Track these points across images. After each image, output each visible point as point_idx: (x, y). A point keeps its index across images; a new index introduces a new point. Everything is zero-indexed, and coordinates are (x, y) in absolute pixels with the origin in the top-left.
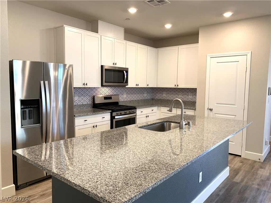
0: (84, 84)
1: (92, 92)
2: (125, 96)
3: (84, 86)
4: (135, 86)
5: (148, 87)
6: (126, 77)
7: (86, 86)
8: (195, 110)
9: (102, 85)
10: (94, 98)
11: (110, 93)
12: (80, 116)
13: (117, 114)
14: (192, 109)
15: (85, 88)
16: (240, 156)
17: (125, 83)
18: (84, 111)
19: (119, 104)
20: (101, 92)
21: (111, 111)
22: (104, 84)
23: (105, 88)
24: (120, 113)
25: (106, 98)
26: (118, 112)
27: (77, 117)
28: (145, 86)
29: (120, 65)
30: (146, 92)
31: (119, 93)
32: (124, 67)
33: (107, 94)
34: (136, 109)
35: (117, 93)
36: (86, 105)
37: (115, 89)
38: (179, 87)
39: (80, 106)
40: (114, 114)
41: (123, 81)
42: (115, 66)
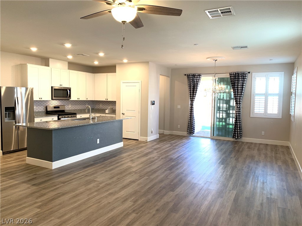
0: (40, 98)
1: (45, 103)
2: (70, 106)
3: (40, 100)
4: (77, 100)
5: (87, 100)
6: (69, 93)
7: (41, 100)
8: (115, 114)
9: (52, 99)
10: (46, 108)
11: (58, 104)
12: (38, 117)
13: (62, 117)
14: (114, 114)
15: (40, 101)
16: (138, 140)
17: (69, 97)
18: (40, 115)
19: (65, 112)
20: (52, 103)
21: (58, 115)
22: (54, 98)
23: (55, 101)
24: (64, 117)
25: (55, 107)
26: (62, 116)
27: (36, 118)
28: (85, 99)
29: (65, 85)
30: (87, 104)
31: (65, 104)
32: (68, 87)
33: (56, 105)
34: (76, 114)
35: (64, 104)
36: (41, 112)
37: (62, 102)
38: (108, 100)
39: (37, 112)
40: (60, 117)
41: (67, 96)
42: (61, 86)
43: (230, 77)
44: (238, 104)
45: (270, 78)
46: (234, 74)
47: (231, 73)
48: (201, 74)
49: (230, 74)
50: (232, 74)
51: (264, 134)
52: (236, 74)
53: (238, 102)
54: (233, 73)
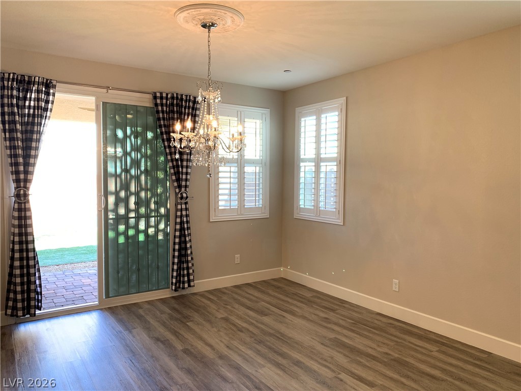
43: (156, 105)
44: (183, 189)
45: (246, 120)
46: (167, 98)
47: (158, 95)
48: (54, 83)
49: (155, 98)
50: (161, 98)
51: (239, 259)
52: (173, 98)
53: (184, 183)
54: (164, 95)
